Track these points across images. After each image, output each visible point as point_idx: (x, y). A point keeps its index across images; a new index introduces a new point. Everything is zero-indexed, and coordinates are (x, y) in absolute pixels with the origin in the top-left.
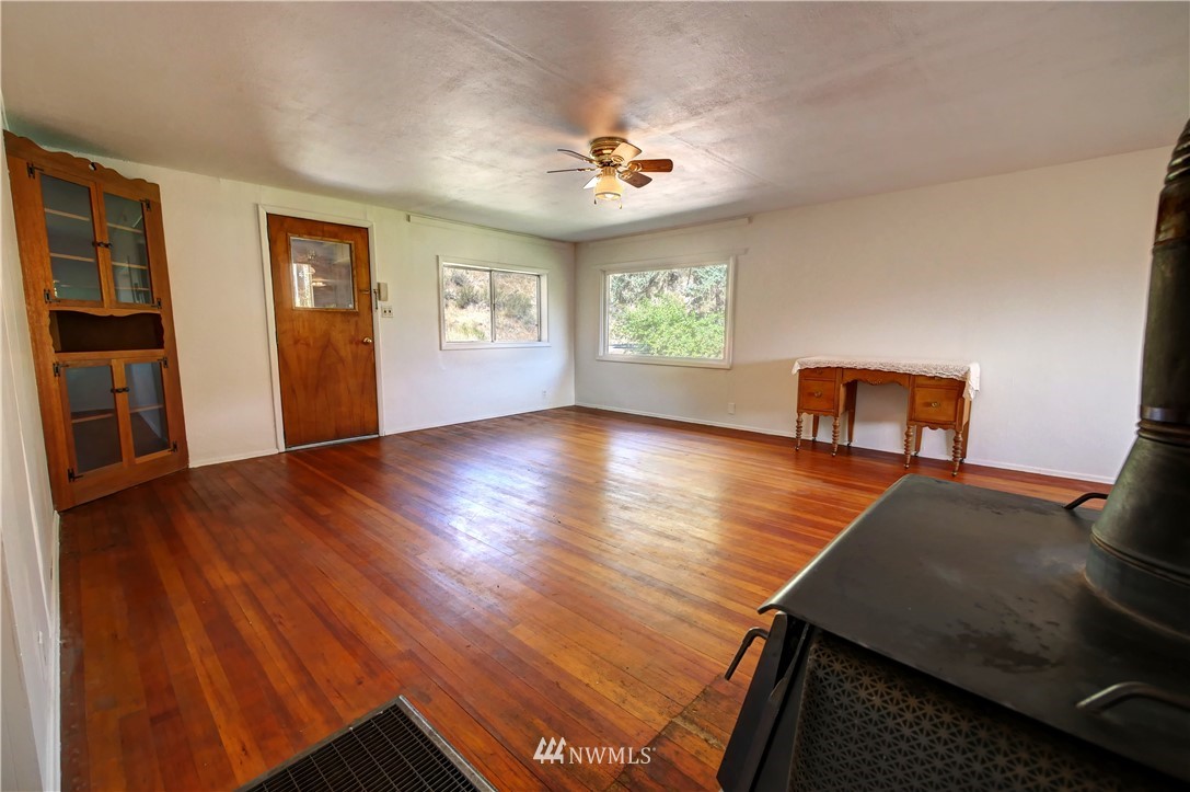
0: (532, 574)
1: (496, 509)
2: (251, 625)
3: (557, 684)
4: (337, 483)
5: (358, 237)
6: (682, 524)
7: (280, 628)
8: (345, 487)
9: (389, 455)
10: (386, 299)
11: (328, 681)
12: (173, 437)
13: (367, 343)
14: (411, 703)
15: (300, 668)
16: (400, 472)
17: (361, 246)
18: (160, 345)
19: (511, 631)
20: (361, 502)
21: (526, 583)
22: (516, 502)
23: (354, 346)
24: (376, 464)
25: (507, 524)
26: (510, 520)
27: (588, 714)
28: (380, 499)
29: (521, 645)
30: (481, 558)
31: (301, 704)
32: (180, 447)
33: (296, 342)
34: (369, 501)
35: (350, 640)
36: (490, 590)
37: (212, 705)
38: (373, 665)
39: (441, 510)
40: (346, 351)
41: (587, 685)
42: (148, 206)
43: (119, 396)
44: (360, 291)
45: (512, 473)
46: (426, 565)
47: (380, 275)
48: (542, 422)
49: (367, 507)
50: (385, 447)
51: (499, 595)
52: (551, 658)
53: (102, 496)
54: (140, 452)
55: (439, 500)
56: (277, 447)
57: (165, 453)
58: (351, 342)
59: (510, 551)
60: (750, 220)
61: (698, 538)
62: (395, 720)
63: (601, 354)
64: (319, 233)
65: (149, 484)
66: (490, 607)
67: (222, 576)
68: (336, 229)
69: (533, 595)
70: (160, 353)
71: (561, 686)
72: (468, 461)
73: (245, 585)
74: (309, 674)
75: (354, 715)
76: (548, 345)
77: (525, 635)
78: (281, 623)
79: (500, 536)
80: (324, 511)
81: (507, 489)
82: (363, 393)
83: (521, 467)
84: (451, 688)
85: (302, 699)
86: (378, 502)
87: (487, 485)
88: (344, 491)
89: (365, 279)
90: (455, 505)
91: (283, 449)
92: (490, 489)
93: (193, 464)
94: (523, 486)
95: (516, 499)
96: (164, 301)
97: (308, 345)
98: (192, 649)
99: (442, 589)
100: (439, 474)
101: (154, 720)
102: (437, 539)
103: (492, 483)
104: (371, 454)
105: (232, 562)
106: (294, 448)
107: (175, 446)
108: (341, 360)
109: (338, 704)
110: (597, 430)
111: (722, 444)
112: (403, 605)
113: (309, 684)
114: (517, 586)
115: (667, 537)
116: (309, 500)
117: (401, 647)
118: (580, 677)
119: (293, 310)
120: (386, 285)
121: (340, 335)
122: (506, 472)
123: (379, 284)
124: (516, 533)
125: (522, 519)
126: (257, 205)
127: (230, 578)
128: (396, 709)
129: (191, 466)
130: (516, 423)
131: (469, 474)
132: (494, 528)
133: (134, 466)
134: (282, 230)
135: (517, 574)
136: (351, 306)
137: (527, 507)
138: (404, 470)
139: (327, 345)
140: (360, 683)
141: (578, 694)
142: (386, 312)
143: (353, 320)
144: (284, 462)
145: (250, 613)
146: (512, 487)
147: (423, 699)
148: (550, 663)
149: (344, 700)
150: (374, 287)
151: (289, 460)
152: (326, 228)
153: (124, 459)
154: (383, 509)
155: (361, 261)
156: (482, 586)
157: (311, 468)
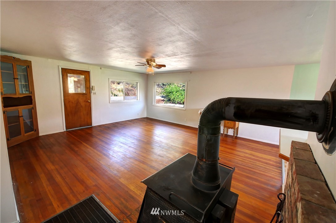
0: (127, 166)
1: (121, 148)
2: (58, 179)
3: (127, 191)
4: (80, 141)
5: (87, 74)
6: (165, 153)
7: (65, 179)
8: (82, 142)
9: (95, 132)
10: (94, 90)
11: (77, 191)
12: (35, 128)
13: (89, 102)
14: (95, 196)
15: (70, 189)
16: (97, 138)
17: (87, 75)
18: (31, 104)
19: (119, 180)
20: (86, 147)
21: (125, 168)
22: (126, 147)
23: (85, 103)
24: (91, 135)
25: (123, 153)
26: (123, 152)
27: (133, 198)
28: (91, 146)
29: (121, 183)
30: (115, 162)
31: (71, 197)
32: (37, 131)
33: (69, 102)
34: (88, 146)
35: (82, 182)
36: (116, 170)
37: (50, 197)
38: (87, 187)
39: (107, 149)
40: (83, 104)
41: (134, 191)
42: (28, 67)
43: (20, 118)
44: (87, 88)
45: (126, 138)
46: (101, 164)
47: (92, 84)
48: (137, 122)
49: (88, 148)
50: (94, 130)
51: (118, 171)
52: (127, 186)
54: (26, 132)
55: (106, 146)
56: (64, 130)
57: (33, 132)
58: (84, 102)
59: (122, 160)
60: (191, 72)
61: (168, 157)
62: (92, 199)
63: (153, 104)
64: (76, 73)
65: (28, 141)
66: (115, 174)
67: (50, 167)
68: (81, 72)
69: (126, 171)
70: (31, 106)
71: (128, 192)
72: (115, 134)
73: (57, 169)
74: (72, 190)
75: (82, 199)
76: (139, 101)
77: (122, 180)
78: (66, 178)
79: (120, 156)
80: (76, 149)
81: (124, 143)
82: (87, 115)
83: (128, 136)
84: (104, 193)
85: (71, 196)
86: (91, 147)
87: (119, 142)
88: (82, 143)
89: (89, 85)
90: (110, 147)
92: (120, 143)
94: (128, 142)
95: (126, 146)
96: (32, 92)
97: (72, 103)
98: (44, 185)
99: (105, 170)
100: (107, 138)
101: (37, 201)
102: (105, 157)
103: (121, 141)
104: (89, 132)
105: (53, 163)
106: (68, 130)
107: (35, 130)
108: (82, 106)
109: (79, 196)
110: (151, 125)
111: (182, 130)
112: (95, 174)
113: (72, 192)
114: (122, 169)
115: (161, 156)
116: (72, 146)
117: (94, 184)
118: (133, 190)
119: (68, 93)
120: (94, 86)
121: (81, 100)
122: (125, 138)
123: (92, 86)
124: (124, 155)
125: (126, 151)
126: (59, 66)
127: (53, 167)
128: (92, 197)
129: (40, 135)
130: (129, 123)
131: (115, 138)
132: (119, 154)
133: (24, 136)
134: (66, 72)
135: (123, 166)
136: (85, 92)
137: (128, 148)
138: (98, 137)
139: (78, 102)
140: (84, 192)
141: (131, 193)
142: (94, 94)
143: (85, 96)
144: (65, 134)
145: (58, 176)
146: (125, 142)
147: (98, 195)
148: (127, 187)
149: (81, 196)
151: (67, 133)
152: (78, 72)
153: (22, 134)
154: (92, 149)
155: (87, 80)
156: (114, 169)
157: (73, 136)
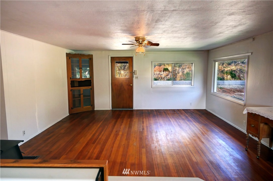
5: (130, 59)
10: (136, 74)
12: (92, 103)
13: (131, 86)
17: (131, 61)
32: (93, 105)
33: (115, 85)
40: (126, 88)
42: (90, 59)
43: (81, 95)
44: (130, 72)
47: (135, 68)
53: (77, 112)
54: (84, 106)
57: (90, 106)
58: (128, 86)
63: (212, 92)
64: (121, 60)
68: (125, 58)
70: (90, 87)
76: (193, 87)
82: (129, 98)
89: (131, 70)
91: (111, 109)
93: (95, 109)
96: (92, 77)
97: (117, 86)
106: (113, 109)
108: (125, 90)
119: (115, 78)
120: (136, 71)
121: (125, 84)
126: (109, 56)
133: (83, 108)
134: (114, 60)
136: (128, 77)
139: (122, 86)
142: (137, 78)
143: (128, 80)
144: (111, 112)
150: (133, 71)
152: (123, 58)
153: (81, 106)
155: (131, 65)
